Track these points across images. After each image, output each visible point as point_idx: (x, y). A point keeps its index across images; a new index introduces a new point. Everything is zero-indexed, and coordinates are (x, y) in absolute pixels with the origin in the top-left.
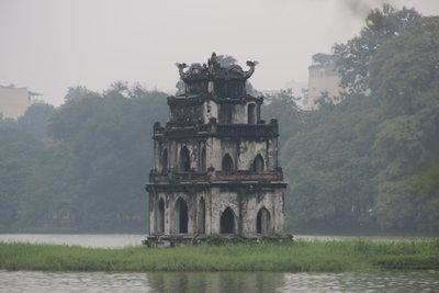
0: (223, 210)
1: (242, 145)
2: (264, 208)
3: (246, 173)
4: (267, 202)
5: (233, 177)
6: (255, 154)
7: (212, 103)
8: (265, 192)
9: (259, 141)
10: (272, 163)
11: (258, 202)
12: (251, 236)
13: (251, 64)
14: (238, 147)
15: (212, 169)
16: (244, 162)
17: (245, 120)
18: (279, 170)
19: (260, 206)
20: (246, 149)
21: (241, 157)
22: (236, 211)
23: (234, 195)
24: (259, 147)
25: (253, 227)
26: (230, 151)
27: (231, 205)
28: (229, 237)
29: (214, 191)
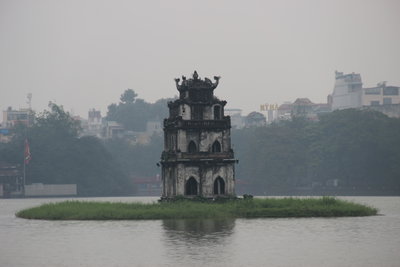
0: (187, 178)
1: (203, 134)
2: (219, 178)
3: (206, 153)
4: (222, 173)
5: (195, 157)
6: (214, 140)
7: (186, 106)
8: (220, 166)
9: (216, 131)
10: (226, 146)
11: (214, 173)
12: (208, 196)
13: (217, 78)
14: (200, 136)
15: (179, 151)
16: (205, 145)
17: (212, 117)
18: (231, 151)
19: (216, 176)
20: (205, 137)
21: (202, 143)
22: (198, 180)
23: (196, 169)
24: (216, 136)
25: (210, 190)
26: (194, 138)
27: (194, 175)
28: (191, 197)
29: (180, 166)
